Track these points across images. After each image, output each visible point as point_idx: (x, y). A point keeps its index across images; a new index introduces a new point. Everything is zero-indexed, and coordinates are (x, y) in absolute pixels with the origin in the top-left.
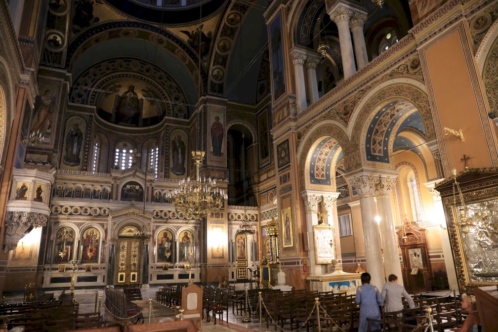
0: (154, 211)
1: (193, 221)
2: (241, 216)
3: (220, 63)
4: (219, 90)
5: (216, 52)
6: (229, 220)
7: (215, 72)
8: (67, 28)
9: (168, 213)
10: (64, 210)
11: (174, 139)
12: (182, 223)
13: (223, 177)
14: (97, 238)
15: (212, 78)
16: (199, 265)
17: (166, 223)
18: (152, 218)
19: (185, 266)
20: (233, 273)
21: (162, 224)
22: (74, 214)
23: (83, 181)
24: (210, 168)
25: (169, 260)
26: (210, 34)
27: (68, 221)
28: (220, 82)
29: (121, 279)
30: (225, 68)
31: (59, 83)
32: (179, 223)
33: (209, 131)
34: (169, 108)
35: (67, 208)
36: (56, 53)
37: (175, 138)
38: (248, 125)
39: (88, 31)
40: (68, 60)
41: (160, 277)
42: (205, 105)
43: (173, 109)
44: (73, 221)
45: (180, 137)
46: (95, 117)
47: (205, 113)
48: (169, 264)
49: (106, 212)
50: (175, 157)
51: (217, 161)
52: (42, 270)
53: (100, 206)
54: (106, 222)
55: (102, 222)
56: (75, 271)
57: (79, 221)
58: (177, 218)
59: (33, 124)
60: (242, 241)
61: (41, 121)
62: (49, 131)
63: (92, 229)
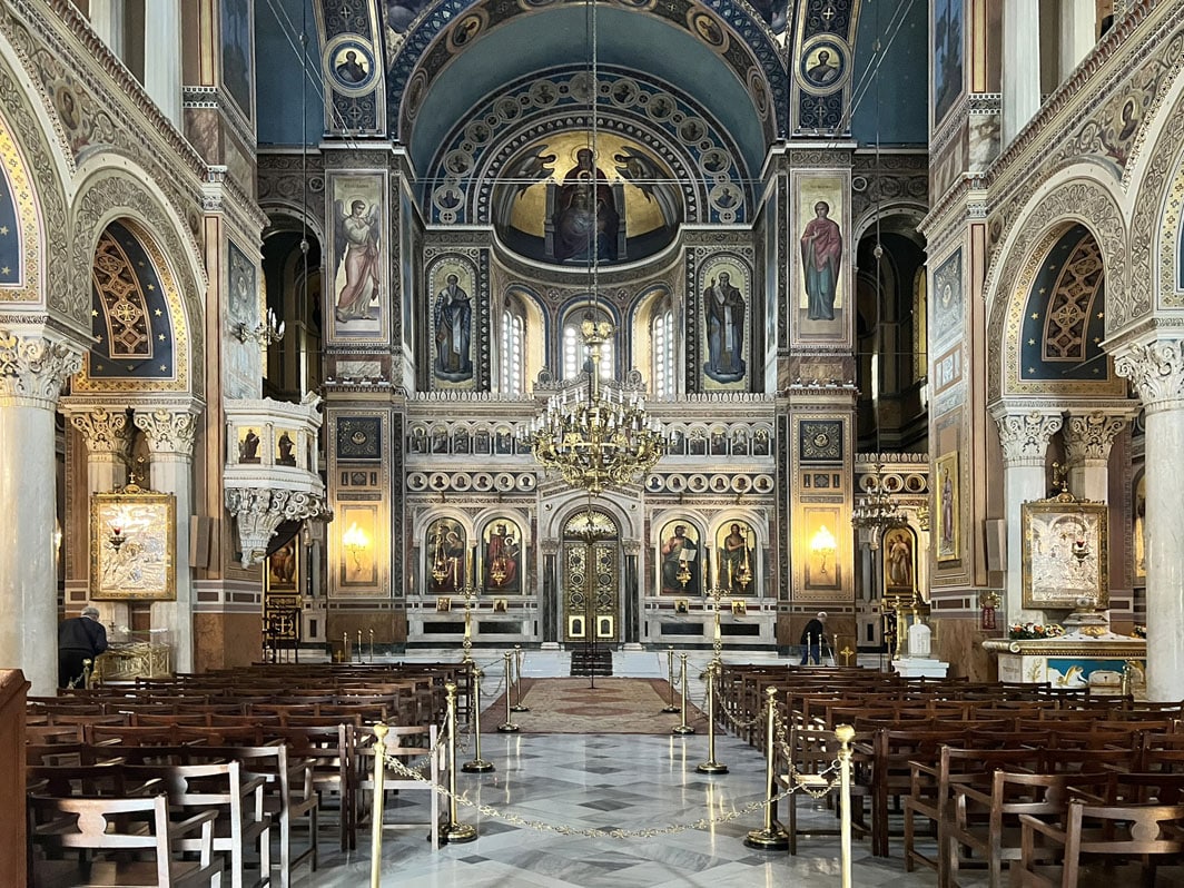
0: (647, 474)
1: (752, 498)
2: (899, 479)
6: (858, 490)
7: (813, 61)
9: (682, 480)
10: (435, 482)
11: (710, 285)
12: (722, 503)
13: (840, 377)
14: (515, 542)
17: (680, 502)
18: (642, 495)
21: (668, 508)
22: (457, 489)
24: (800, 355)
25: (693, 589)
27: (447, 504)
32: (715, 503)
34: (691, 199)
35: (439, 478)
37: (713, 282)
42: (783, 174)
43: (704, 200)
44: (457, 505)
45: (725, 278)
46: (497, 251)
47: (785, 197)
49: (530, 483)
50: (716, 336)
51: (820, 335)
52: (401, 606)
53: (514, 468)
54: (532, 506)
55: (521, 505)
56: (472, 610)
57: (469, 505)
58: (709, 490)
59: (338, 291)
60: (904, 546)
61: (354, 281)
62: (374, 303)
63: (502, 522)
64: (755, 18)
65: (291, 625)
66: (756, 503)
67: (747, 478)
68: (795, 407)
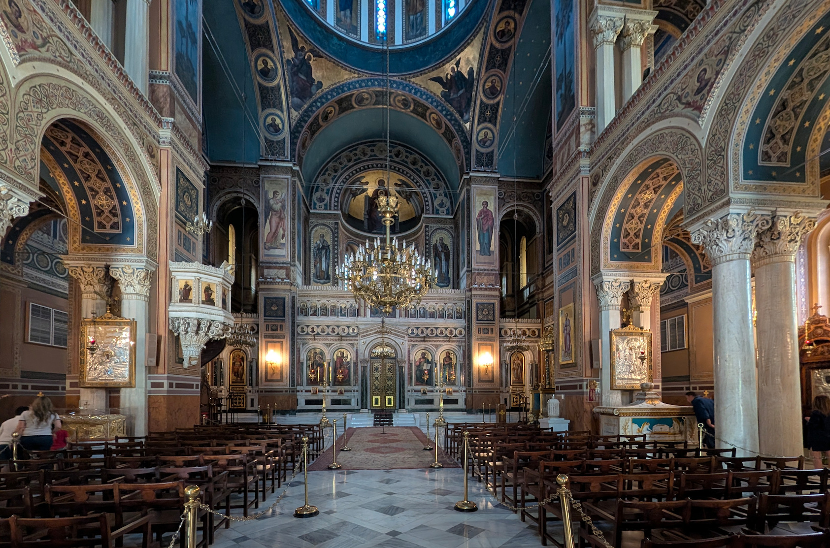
0: (409, 328)
1: (455, 339)
3: (488, 120)
4: (486, 161)
5: (481, 101)
6: (501, 336)
7: (481, 136)
8: (284, 103)
9: (425, 330)
10: (311, 330)
11: (435, 242)
12: (442, 341)
13: (493, 283)
14: (348, 360)
15: (477, 145)
16: (464, 389)
17: (424, 341)
18: (407, 337)
19: (447, 390)
20: (506, 400)
21: (419, 343)
22: (321, 333)
23: (327, 296)
24: (476, 272)
25: (429, 382)
26: (471, 72)
27: (316, 341)
28: (490, 149)
29: (377, 403)
30: (495, 125)
31: (286, 180)
32: (440, 341)
33: (474, 223)
35: (313, 328)
36: (277, 142)
37: (437, 241)
38: (530, 209)
39: (311, 106)
40: (293, 150)
41: (417, 402)
42: (468, 187)
44: (321, 342)
47: (469, 199)
48: (429, 388)
49: (355, 331)
51: (485, 263)
52: (294, 391)
53: (348, 324)
54: (356, 342)
55: (351, 342)
56: (327, 394)
57: (327, 342)
58: (437, 335)
59: (266, 235)
60: (519, 362)
61: (273, 230)
62: (283, 241)
63: (342, 350)
64: (456, 116)
65: (242, 401)
66: (457, 341)
67: (453, 330)
68: (474, 295)
